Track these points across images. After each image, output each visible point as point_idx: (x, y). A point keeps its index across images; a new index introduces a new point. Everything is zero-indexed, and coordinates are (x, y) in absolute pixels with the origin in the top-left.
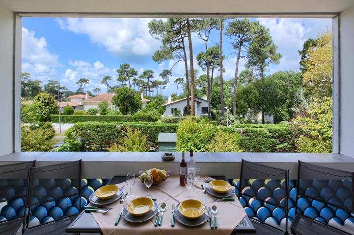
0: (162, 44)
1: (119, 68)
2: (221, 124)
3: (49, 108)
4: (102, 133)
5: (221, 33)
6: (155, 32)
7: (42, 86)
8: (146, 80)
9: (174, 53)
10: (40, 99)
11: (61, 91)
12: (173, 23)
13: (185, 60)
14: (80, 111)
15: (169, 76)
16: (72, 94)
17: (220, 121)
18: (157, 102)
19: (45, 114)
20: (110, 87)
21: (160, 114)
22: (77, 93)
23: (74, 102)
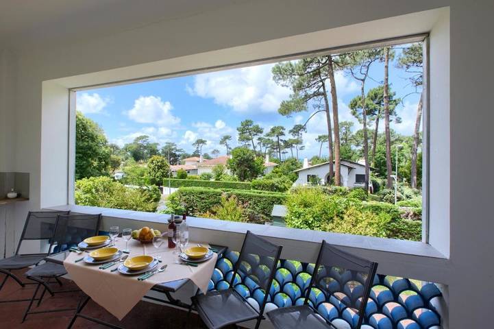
0: (292, 92)
1: (240, 126)
2: (387, 200)
3: (162, 171)
4: (206, 201)
5: (387, 67)
6: (281, 77)
7: (160, 148)
8: (275, 139)
9: (311, 102)
10: (154, 162)
11: (177, 153)
12: (306, 64)
13: (327, 110)
14: (194, 175)
15: (303, 133)
16: (189, 157)
17: (385, 195)
18: (288, 166)
19: (158, 177)
20: (230, 148)
21: (291, 182)
22: (193, 156)
23: (188, 165)
